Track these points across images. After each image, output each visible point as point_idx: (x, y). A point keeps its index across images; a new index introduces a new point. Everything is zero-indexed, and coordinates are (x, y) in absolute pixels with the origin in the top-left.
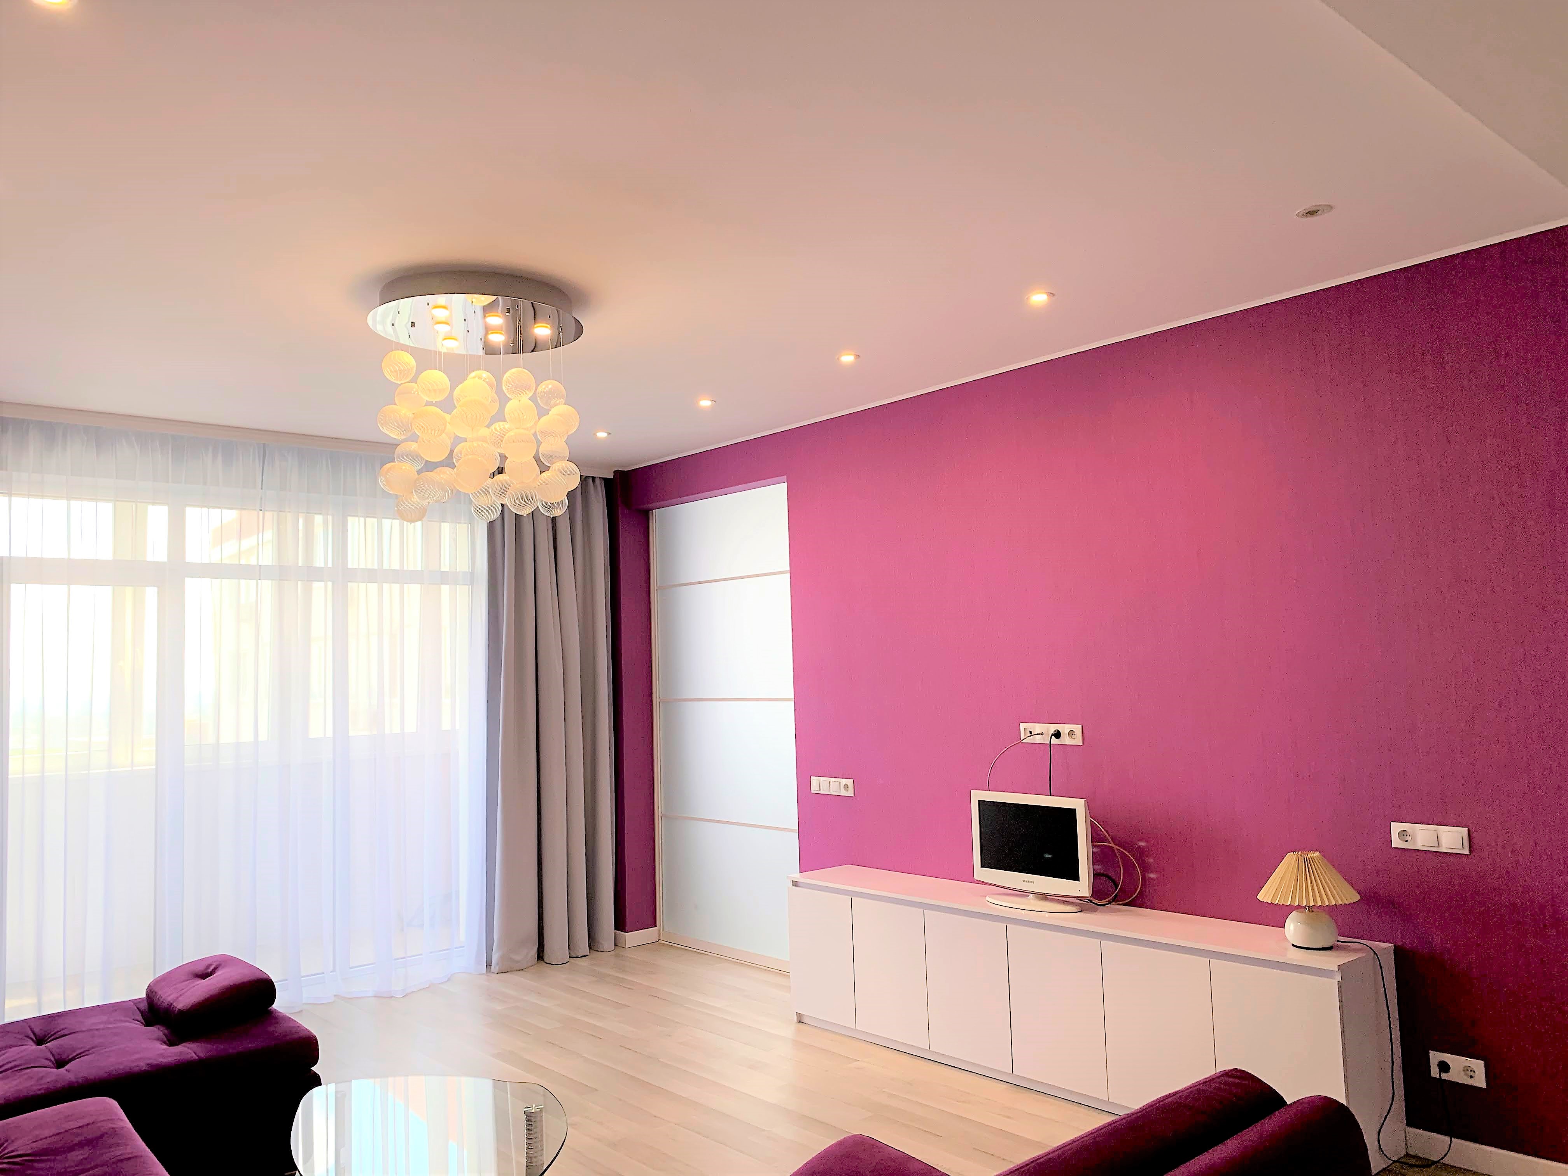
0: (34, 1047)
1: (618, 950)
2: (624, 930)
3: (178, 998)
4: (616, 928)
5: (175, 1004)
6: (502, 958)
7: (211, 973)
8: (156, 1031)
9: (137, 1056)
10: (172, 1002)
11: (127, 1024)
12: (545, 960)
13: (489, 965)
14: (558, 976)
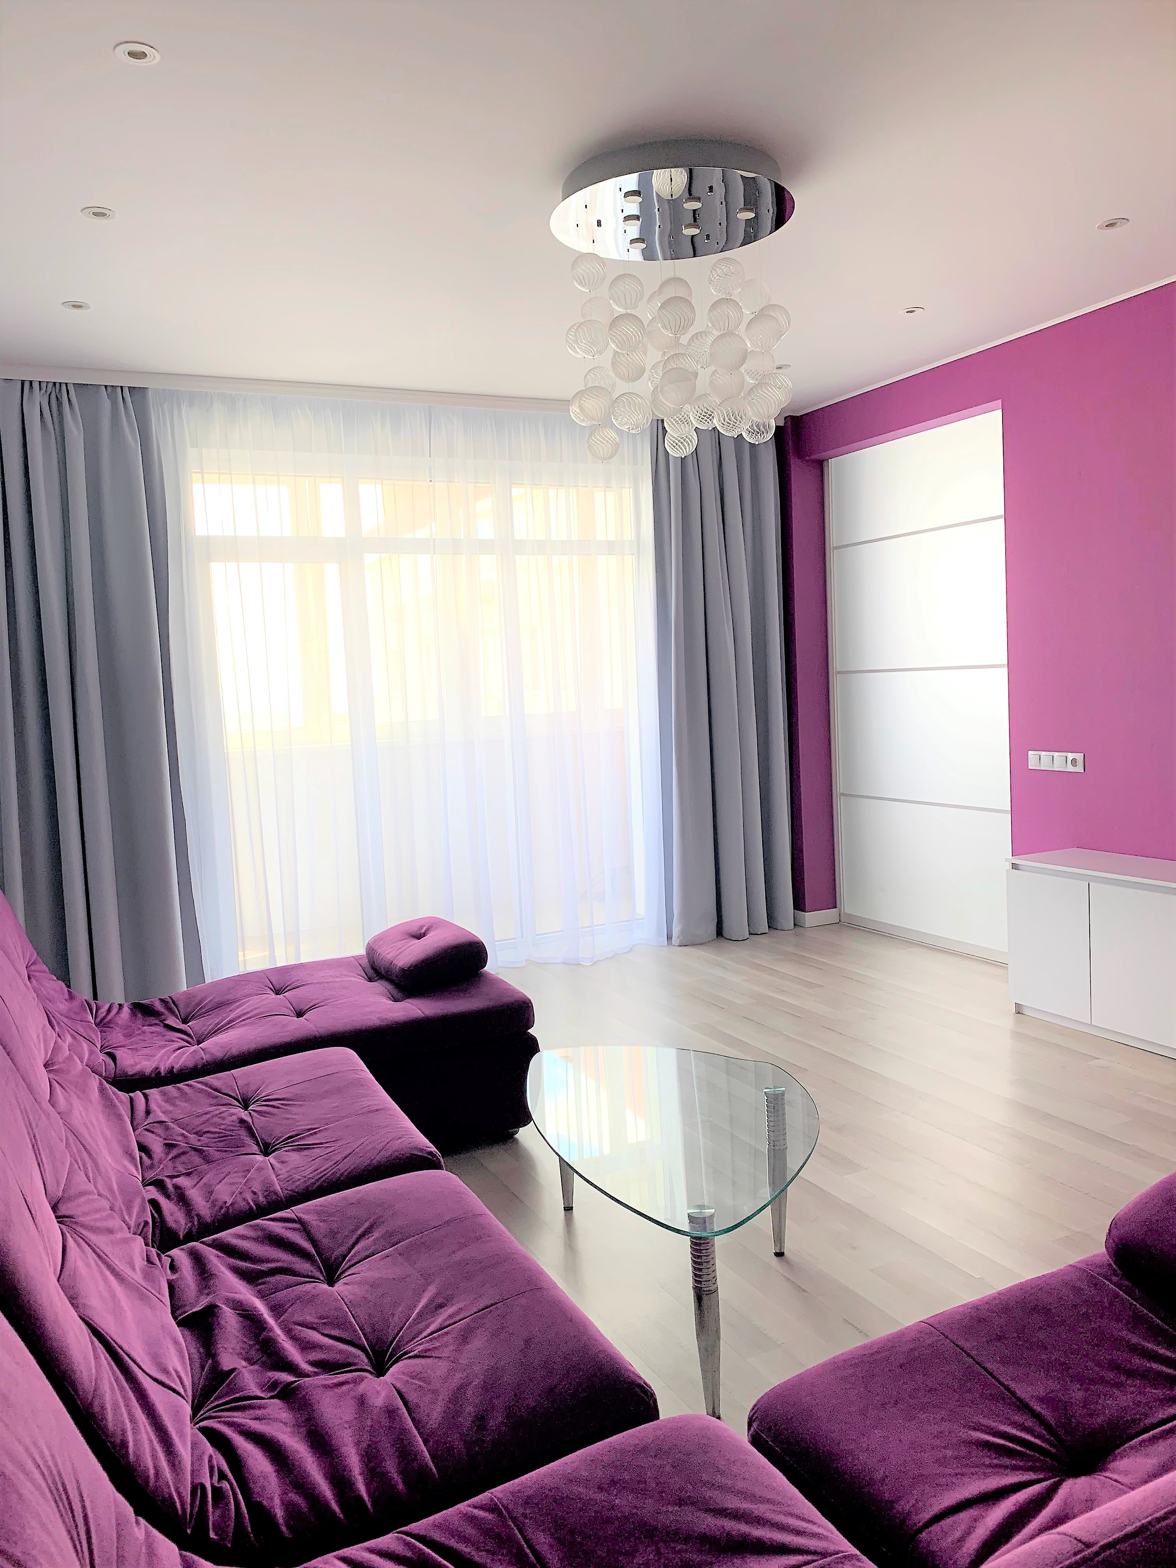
0: (274, 996)
1: (798, 929)
2: (804, 910)
3: (398, 955)
4: (794, 909)
5: (395, 962)
6: (683, 932)
7: (424, 935)
8: (380, 986)
9: (367, 1009)
10: (392, 960)
11: (353, 979)
12: (724, 935)
13: (669, 938)
14: (741, 952)
